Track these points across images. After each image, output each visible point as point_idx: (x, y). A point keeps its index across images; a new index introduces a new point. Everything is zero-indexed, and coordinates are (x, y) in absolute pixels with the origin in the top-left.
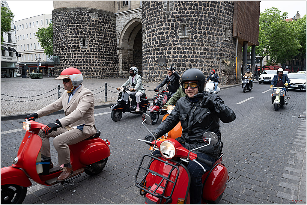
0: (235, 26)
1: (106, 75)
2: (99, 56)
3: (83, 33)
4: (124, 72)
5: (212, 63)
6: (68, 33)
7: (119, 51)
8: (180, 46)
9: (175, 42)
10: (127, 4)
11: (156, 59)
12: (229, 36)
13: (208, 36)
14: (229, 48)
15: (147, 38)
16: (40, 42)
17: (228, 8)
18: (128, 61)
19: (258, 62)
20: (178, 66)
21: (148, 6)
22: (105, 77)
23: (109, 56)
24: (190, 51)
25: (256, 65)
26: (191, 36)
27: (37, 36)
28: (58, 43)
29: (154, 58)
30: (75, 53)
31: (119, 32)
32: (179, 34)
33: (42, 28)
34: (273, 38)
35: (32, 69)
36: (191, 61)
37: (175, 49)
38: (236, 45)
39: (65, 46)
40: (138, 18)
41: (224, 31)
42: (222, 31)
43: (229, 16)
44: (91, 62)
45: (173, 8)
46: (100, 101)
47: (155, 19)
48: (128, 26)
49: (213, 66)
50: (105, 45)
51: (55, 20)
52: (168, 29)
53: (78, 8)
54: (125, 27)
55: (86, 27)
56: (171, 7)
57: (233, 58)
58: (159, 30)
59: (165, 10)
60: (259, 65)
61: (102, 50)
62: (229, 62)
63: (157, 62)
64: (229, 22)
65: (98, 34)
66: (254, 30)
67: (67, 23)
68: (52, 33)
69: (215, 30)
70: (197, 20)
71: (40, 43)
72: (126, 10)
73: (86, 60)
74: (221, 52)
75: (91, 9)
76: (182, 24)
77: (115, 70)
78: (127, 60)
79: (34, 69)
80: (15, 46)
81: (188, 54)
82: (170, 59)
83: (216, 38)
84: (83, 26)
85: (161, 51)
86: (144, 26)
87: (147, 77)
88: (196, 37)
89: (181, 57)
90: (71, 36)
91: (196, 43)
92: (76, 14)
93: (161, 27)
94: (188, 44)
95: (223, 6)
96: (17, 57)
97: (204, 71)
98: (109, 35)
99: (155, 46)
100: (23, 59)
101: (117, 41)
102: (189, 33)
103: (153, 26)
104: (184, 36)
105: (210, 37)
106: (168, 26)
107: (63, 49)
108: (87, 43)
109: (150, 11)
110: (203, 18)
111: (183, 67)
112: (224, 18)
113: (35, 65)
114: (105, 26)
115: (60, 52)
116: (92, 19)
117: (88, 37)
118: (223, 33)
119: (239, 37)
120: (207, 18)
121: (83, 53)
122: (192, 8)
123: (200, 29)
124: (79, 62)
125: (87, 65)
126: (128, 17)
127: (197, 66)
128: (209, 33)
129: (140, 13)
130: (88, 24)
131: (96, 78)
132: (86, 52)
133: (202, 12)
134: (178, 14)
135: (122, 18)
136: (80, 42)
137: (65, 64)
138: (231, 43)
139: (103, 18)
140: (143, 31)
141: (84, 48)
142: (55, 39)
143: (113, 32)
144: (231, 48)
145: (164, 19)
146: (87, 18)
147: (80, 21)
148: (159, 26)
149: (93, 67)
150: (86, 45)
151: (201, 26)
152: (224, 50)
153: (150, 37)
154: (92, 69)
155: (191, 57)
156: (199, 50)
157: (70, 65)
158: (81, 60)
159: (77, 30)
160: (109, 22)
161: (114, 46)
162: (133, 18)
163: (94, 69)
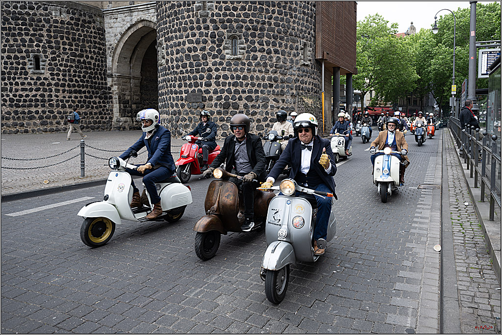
0: (319, 41)
1: (85, 125)
2: (71, 89)
3: (35, 44)
4: (122, 119)
5: (283, 102)
7: (113, 80)
8: (227, 73)
9: (219, 65)
11: (184, 95)
12: (310, 58)
13: (275, 56)
14: (311, 77)
15: (166, 57)
17: (306, 10)
18: (130, 99)
19: (357, 101)
20: (224, 108)
22: (83, 128)
23: (92, 88)
24: (246, 82)
25: (354, 105)
26: (246, 55)
29: (181, 92)
30: (17, 82)
32: (224, 52)
34: (378, 63)
36: (246, 99)
37: (218, 77)
38: (321, 73)
40: (149, 19)
41: (302, 49)
42: (298, 50)
43: (308, 24)
44: (52, 100)
45: (212, 5)
46: (69, 177)
47: (181, 23)
48: (130, 33)
49: (285, 107)
50: (83, 68)
52: (205, 42)
54: (123, 35)
55: (42, 32)
56: (209, 4)
57: (318, 95)
58: (189, 44)
59: (198, 8)
60: (359, 105)
61: (77, 78)
62: (312, 100)
63: (186, 100)
64: (309, 35)
65: (67, 47)
66: (349, 50)
69: (286, 46)
70: (255, 29)
72: (125, 4)
73: (42, 96)
74: (298, 85)
76: (231, 34)
77: (105, 116)
78: (129, 97)
81: (241, 86)
82: (210, 95)
83: (288, 60)
84: (34, 30)
85: (192, 81)
86: (160, 35)
88: (255, 58)
89: (229, 91)
90: (7, 48)
91: (256, 69)
92: (19, 5)
93: (192, 38)
94: (242, 70)
95: (298, 7)
97: (270, 115)
98: (90, 49)
99: (182, 72)
101: (107, 60)
102: (243, 51)
103: (176, 36)
104: (235, 55)
105: (278, 59)
106: (204, 37)
108: (43, 63)
109: (170, 8)
110: (266, 26)
111: (234, 109)
112: (300, 27)
114: (83, 31)
116: (54, 18)
117: (45, 52)
119: (326, 60)
120: (273, 26)
121: (35, 84)
122: (247, 7)
123: (261, 44)
124: (25, 101)
125: (43, 106)
126: (128, 18)
127: (258, 108)
128: (276, 52)
129: (153, 11)
130: (44, 27)
131: (64, 130)
132: (41, 81)
133: (264, 16)
134: (222, 17)
135: (117, 19)
136: (29, 61)
138: (314, 69)
139: (77, 16)
140: (158, 44)
141: (37, 73)
143: (99, 43)
144: (314, 77)
145: (197, 25)
146: (43, 16)
147: (28, 21)
148: (187, 36)
149: (56, 110)
150: (41, 66)
151: (262, 39)
152: (303, 80)
153: (172, 55)
154: (55, 113)
155: (247, 92)
156: (261, 81)
157: (6, 106)
158: (30, 97)
159: (20, 38)
160: (90, 25)
161: (102, 71)
162: (138, 19)
163: (61, 114)
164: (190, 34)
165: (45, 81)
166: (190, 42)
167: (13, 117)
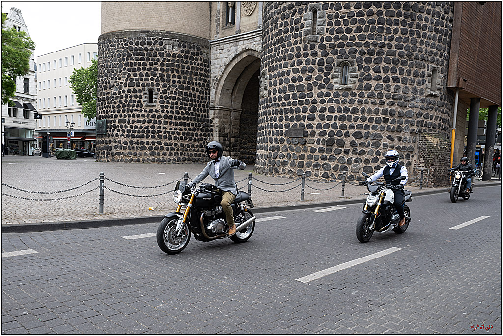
0: (454, 65)
1: (187, 158)
2: (177, 121)
3: (150, 78)
5: (400, 141)
6: (124, 77)
7: (214, 112)
8: (333, 105)
9: (325, 96)
10: (233, 22)
11: (284, 130)
12: (439, 87)
13: (393, 85)
14: (439, 111)
15: (268, 88)
16: (75, 93)
17: (439, 27)
18: (230, 133)
20: (327, 145)
21: (273, 26)
22: (185, 161)
23: (196, 121)
24: (355, 115)
26: (358, 84)
27: (71, 82)
28: (105, 96)
29: (281, 126)
30: (134, 114)
31: (215, 77)
32: (333, 81)
33: (80, 68)
35: (60, 142)
36: (355, 135)
37: (323, 110)
38: (453, 105)
39: (116, 101)
40: (254, 48)
41: (429, 76)
42: (424, 76)
43: (441, 44)
44: (161, 132)
45: (323, 28)
47: (287, 51)
48: (234, 64)
49: (402, 146)
50: (189, 101)
51: (103, 54)
52: (312, 70)
53: (143, 32)
54: (227, 66)
55: (156, 66)
56: (320, 27)
57: (447, 133)
58: (294, 73)
59: (307, 33)
61: (183, 110)
62: (437, 139)
63: (286, 135)
64: (440, 57)
65: (176, 80)
67: (123, 59)
68: (97, 76)
71: (75, 95)
72: (231, 33)
73: (153, 127)
74: (421, 119)
75: (167, 33)
76: (341, 60)
78: (229, 131)
79: (62, 142)
80: (34, 100)
81: (349, 121)
82: (313, 130)
83: (411, 89)
84: (151, 64)
85: (294, 114)
86: (264, 65)
87: (264, 164)
88: (368, 87)
89: (334, 126)
90: (128, 82)
91: (369, 100)
92: (140, 42)
93: (297, 67)
94: (352, 102)
95: (428, 24)
96: (36, 119)
97: (381, 155)
98: (196, 81)
99: (284, 105)
100: (46, 124)
101: (211, 92)
102: (354, 79)
103: (281, 65)
104: (344, 85)
105: (398, 88)
106: (311, 65)
107: (114, 107)
108: (156, 96)
109: (277, 35)
110: (386, 49)
111: (339, 146)
112: (429, 49)
113: (64, 134)
114: (191, 64)
115: (107, 113)
116: (167, 52)
117: (158, 85)
118: (427, 79)
119: (462, 88)
120: (394, 49)
121: (148, 115)
122: (363, 28)
123: (377, 70)
124: (139, 132)
125: (153, 137)
126: (234, 48)
127: (367, 147)
128: (396, 80)
129: (259, 38)
130: (159, 61)
131: (169, 161)
132: (153, 113)
133: (383, 37)
134: (333, 42)
135: (222, 49)
136: (144, 94)
137: (115, 135)
138: (444, 100)
139: (187, 49)
140: (261, 74)
141: (150, 106)
142: (101, 88)
143: (205, 76)
144: (443, 110)
145: (304, 52)
146: (158, 50)
147: (146, 56)
148: (293, 65)
149: (164, 141)
150: (154, 99)
151: (379, 65)
152: (428, 114)
153: (275, 86)
154: (163, 144)
155: (355, 127)
156: (373, 114)
157: (124, 136)
158: (143, 129)
159: (139, 72)
160: (198, 57)
161: (205, 103)
162: (243, 49)
163: (167, 145)
164: (296, 62)
165: (156, 114)
166: (296, 71)
167: (129, 147)
